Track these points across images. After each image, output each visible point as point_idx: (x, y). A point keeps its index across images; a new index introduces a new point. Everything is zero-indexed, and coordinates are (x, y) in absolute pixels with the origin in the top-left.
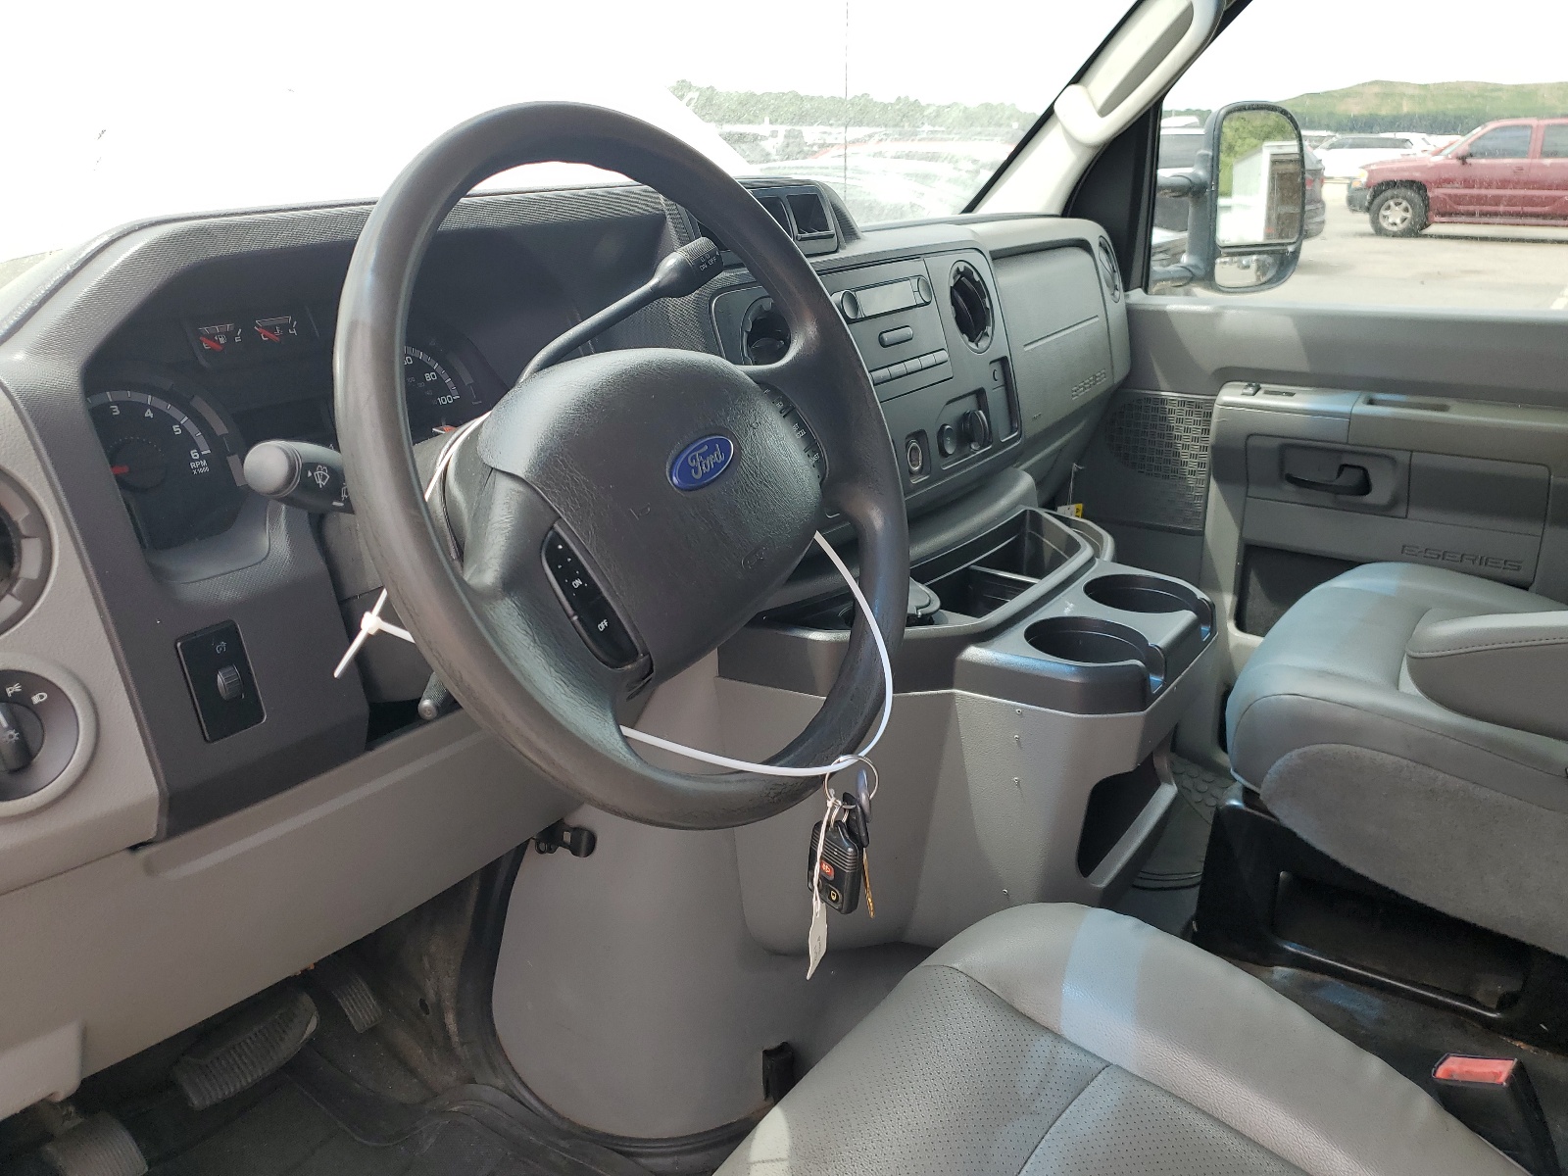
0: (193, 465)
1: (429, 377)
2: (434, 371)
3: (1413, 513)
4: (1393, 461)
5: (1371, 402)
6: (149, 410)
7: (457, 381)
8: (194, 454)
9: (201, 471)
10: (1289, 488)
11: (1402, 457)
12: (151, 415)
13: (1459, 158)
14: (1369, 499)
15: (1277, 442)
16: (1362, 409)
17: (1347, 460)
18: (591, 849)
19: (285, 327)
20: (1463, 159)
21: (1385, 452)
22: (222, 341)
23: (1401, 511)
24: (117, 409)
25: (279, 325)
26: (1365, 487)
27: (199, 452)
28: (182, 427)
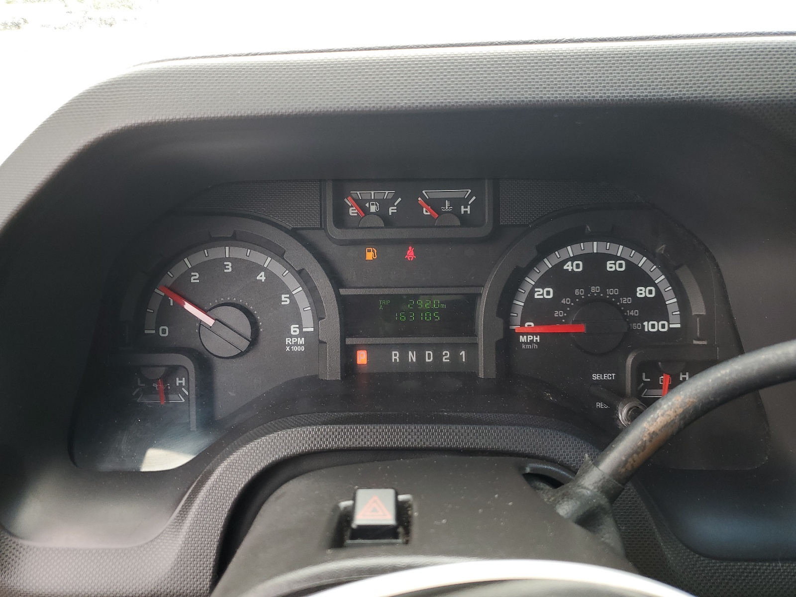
0: (288, 341)
1: (642, 292)
2: (655, 286)
6: (263, 274)
7: (684, 304)
8: (294, 329)
9: (295, 349)
12: (263, 279)
19: (457, 203)
22: (373, 209)
24: (229, 267)
25: (449, 199)
27: (301, 328)
28: (291, 297)
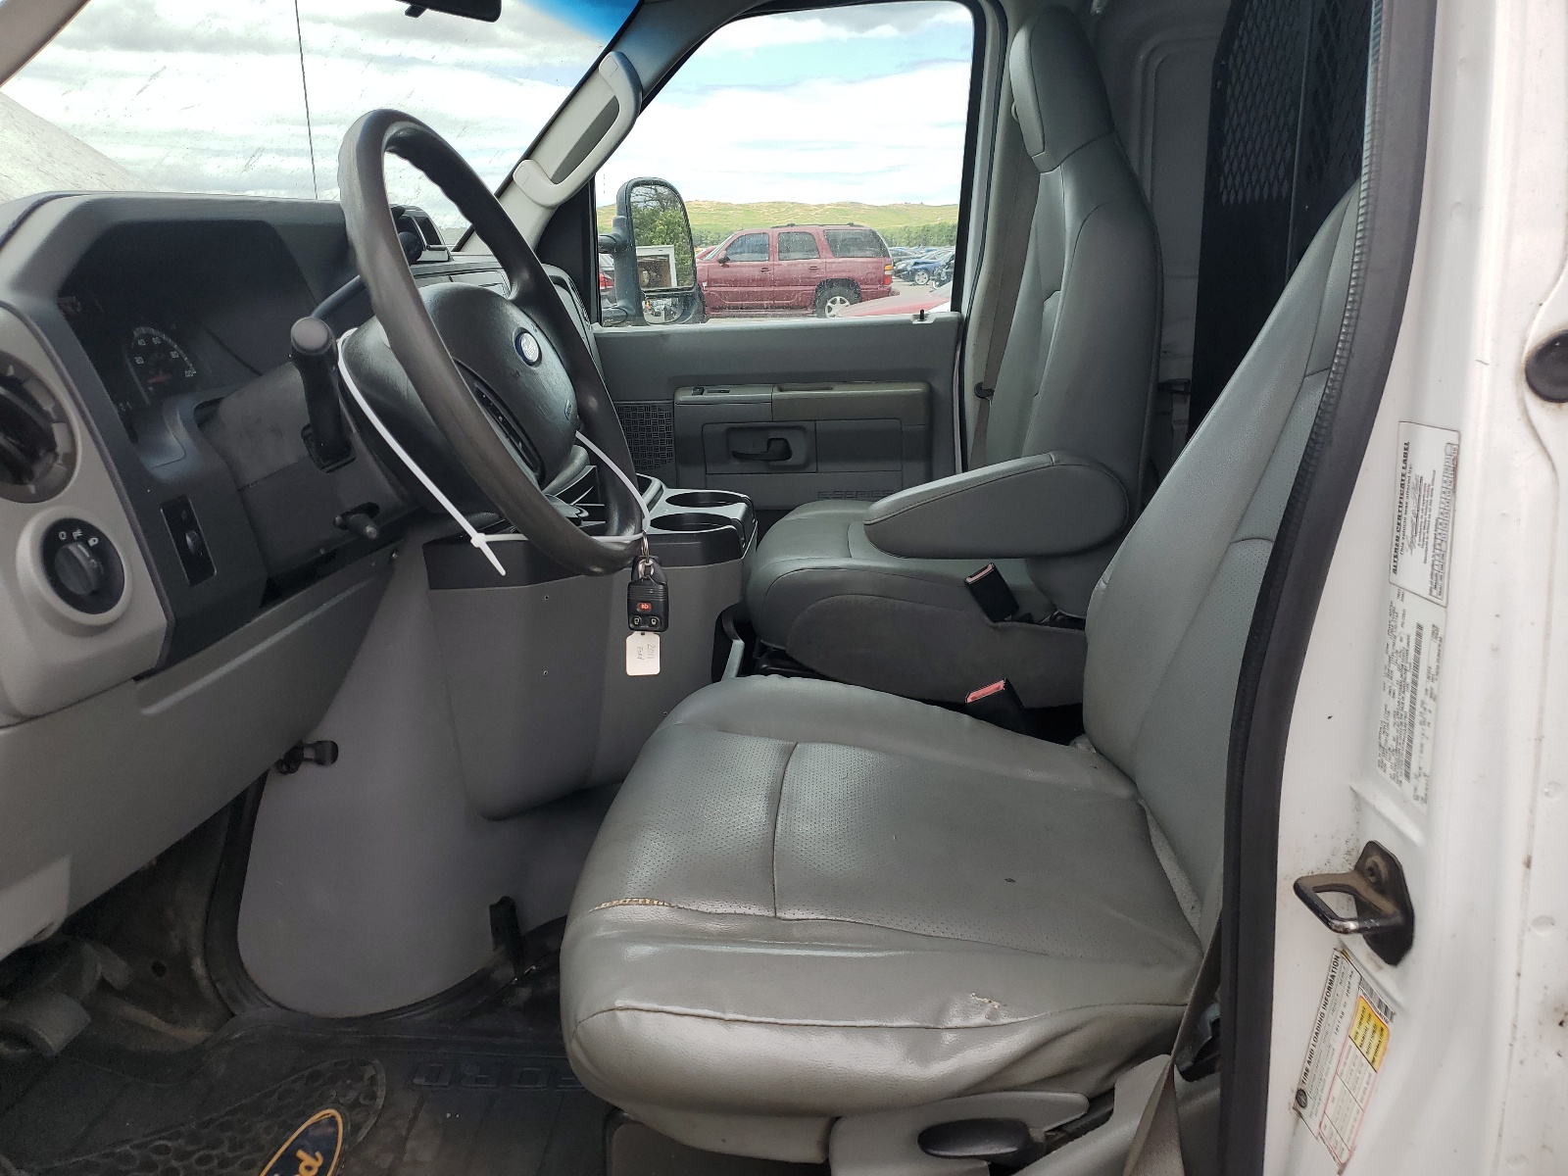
3: (821, 468)
4: (802, 429)
5: (781, 390)
10: (736, 462)
11: (809, 426)
13: (720, 261)
14: (790, 461)
15: (722, 428)
16: (777, 394)
17: (773, 435)
18: (335, 757)
20: (724, 261)
21: (800, 424)
23: (813, 467)
26: (787, 453)
